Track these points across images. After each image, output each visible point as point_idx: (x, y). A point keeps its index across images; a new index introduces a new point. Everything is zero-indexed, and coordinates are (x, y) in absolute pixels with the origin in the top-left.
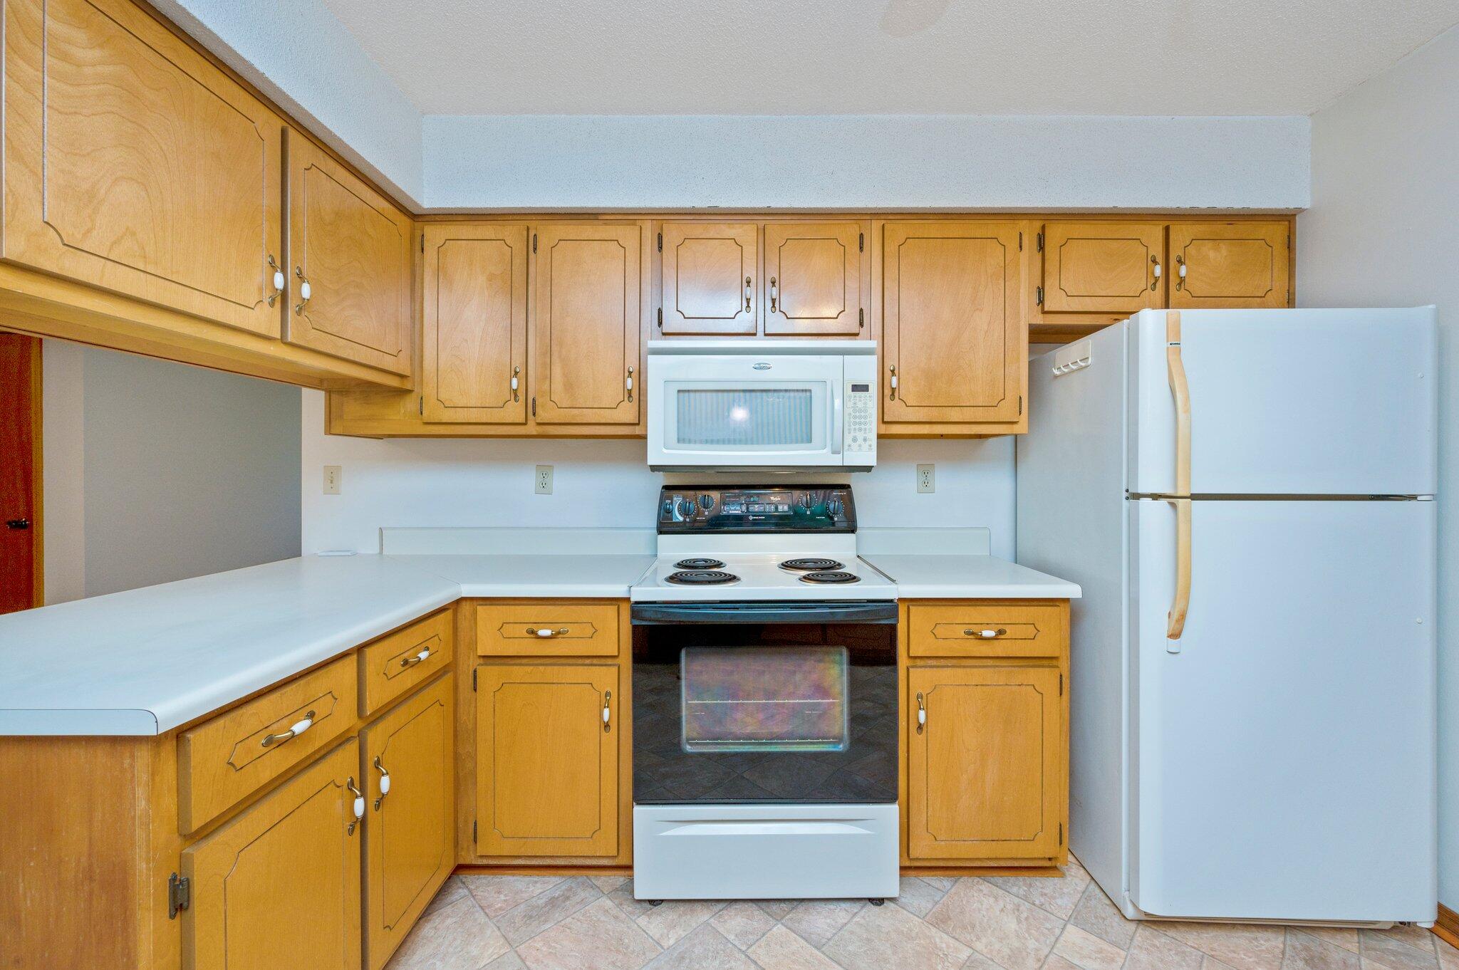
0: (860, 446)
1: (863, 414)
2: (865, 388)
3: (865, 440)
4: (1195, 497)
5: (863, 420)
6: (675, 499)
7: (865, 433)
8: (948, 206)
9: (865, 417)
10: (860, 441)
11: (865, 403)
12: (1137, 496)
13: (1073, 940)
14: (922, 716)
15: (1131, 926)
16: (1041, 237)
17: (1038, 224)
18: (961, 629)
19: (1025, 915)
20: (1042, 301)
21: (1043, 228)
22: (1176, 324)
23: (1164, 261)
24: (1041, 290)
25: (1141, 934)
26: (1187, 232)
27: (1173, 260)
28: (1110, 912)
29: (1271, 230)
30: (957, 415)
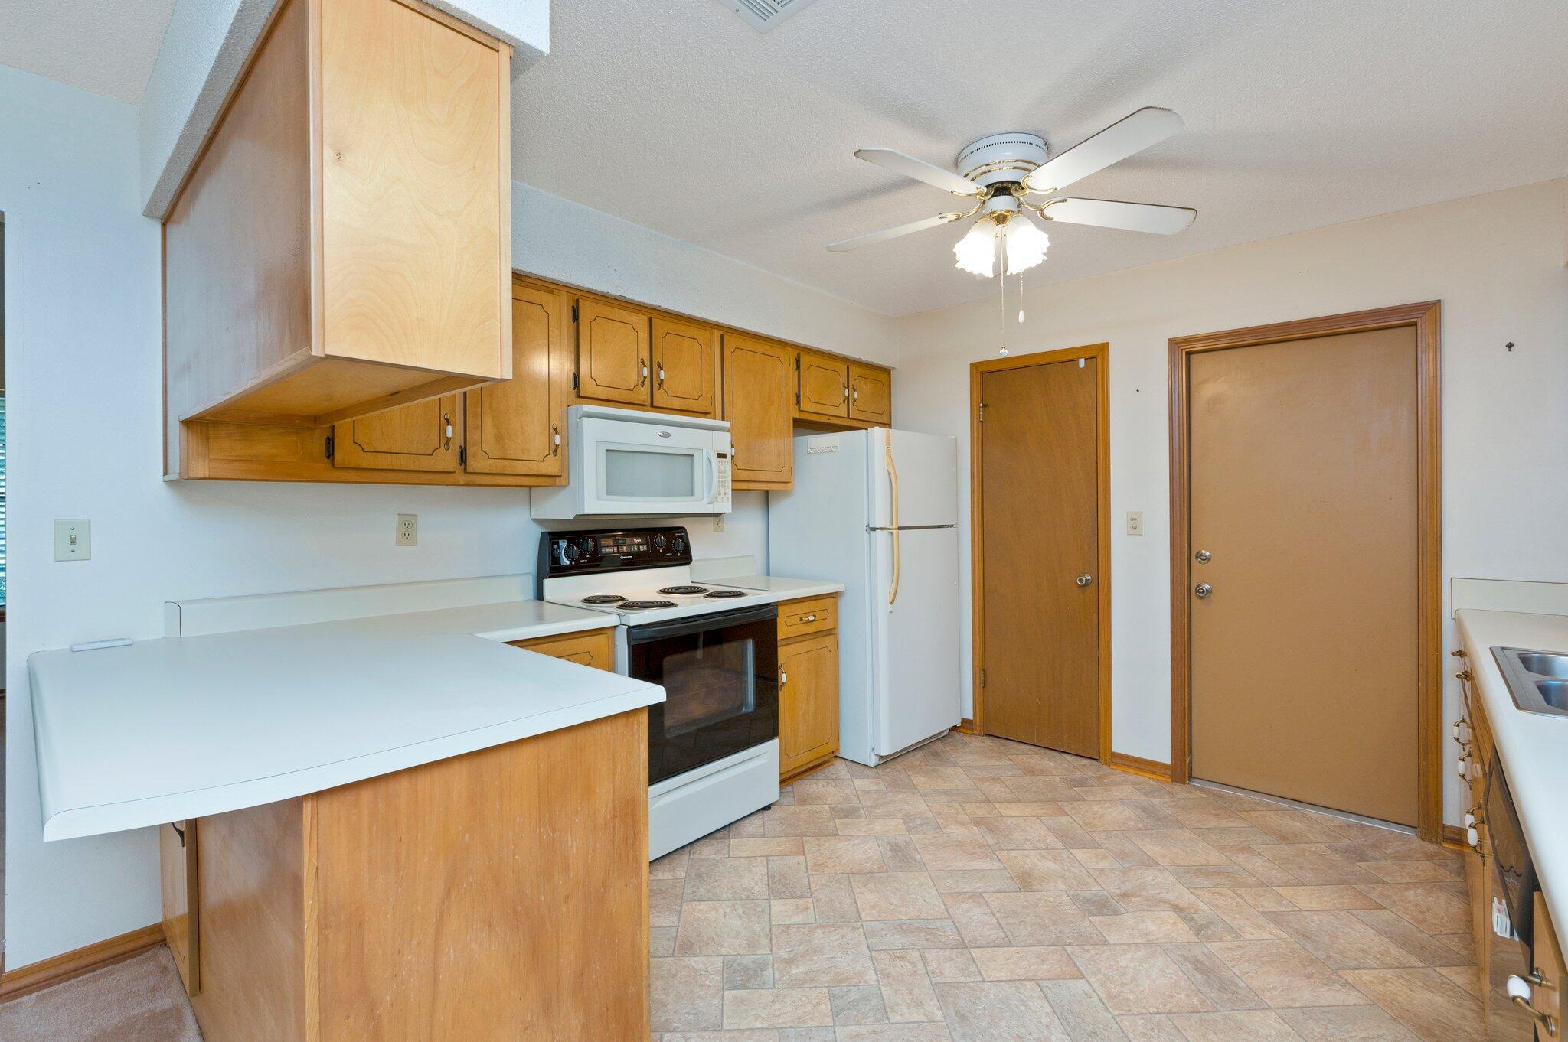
0: (723, 498)
1: (723, 475)
2: (725, 456)
3: (725, 493)
4: (900, 528)
5: (723, 479)
6: (561, 544)
7: (724, 489)
9: (725, 477)
10: (722, 495)
11: (725, 467)
12: (874, 529)
13: (861, 784)
14: (784, 678)
15: (874, 770)
16: (798, 360)
17: (796, 352)
18: (797, 618)
19: (834, 784)
20: (798, 403)
21: (799, 355)
22: (889, 437)
23: (848, 388)
24: (798, 396)
25: (880, 771)
26: (855, 371)
27: (851, 387)
28: (863, 768)
29: (883, 377)
30: (762, 476)
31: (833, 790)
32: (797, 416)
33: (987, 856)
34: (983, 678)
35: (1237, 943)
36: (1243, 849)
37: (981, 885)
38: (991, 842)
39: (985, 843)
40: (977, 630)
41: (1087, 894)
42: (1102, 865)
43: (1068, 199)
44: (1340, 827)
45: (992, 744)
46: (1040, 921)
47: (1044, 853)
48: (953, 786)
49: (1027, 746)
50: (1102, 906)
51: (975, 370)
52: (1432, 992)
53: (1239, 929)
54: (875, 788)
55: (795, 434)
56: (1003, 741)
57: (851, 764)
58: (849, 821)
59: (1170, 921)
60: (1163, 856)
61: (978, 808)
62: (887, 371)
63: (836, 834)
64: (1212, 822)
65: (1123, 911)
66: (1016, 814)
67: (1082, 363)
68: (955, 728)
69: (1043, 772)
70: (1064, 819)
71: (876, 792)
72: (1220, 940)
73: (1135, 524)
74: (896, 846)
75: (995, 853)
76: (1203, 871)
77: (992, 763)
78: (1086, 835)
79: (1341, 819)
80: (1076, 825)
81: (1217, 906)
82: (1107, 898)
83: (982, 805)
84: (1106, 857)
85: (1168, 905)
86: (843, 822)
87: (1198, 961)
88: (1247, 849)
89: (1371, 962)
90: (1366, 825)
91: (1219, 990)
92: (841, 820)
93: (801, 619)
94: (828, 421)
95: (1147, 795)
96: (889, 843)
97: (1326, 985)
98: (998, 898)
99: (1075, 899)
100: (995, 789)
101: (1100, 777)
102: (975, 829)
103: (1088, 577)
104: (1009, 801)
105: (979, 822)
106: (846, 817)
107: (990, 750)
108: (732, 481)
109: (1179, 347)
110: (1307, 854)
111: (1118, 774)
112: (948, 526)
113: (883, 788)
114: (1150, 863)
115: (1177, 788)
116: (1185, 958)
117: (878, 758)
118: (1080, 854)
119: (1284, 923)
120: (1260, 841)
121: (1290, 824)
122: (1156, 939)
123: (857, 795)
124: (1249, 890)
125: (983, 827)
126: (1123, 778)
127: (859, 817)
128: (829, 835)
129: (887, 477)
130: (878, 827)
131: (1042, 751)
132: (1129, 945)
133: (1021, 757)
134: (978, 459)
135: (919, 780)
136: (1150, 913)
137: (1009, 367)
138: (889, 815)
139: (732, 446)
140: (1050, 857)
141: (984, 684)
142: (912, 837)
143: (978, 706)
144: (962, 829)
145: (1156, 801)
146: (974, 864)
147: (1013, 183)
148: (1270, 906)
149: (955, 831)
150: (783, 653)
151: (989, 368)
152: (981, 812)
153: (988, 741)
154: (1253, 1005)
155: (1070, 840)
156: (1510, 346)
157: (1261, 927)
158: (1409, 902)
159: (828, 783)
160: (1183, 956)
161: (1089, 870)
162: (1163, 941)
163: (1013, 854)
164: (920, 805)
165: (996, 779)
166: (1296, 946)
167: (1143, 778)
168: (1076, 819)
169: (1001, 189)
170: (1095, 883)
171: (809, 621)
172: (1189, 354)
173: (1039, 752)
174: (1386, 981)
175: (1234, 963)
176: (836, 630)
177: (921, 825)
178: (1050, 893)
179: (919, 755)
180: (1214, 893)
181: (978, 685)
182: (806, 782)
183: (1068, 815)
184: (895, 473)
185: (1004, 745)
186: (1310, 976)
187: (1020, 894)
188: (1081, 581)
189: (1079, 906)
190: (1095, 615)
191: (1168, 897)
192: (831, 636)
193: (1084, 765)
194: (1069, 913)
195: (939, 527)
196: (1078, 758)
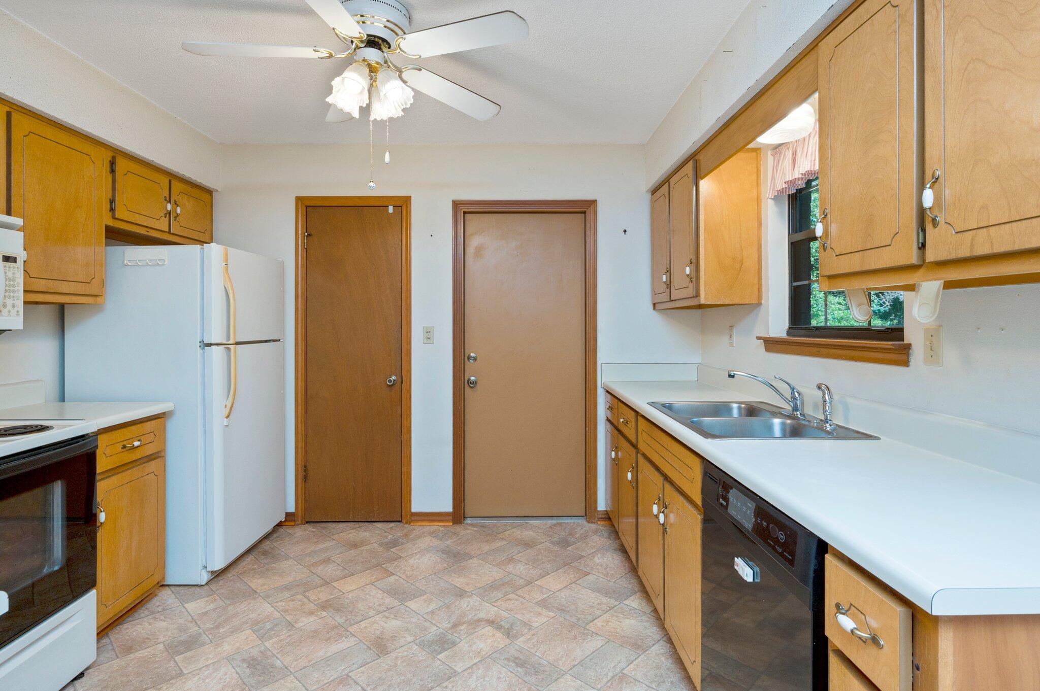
0: (9, 312)
1: (12, 283)
2: (14, 260)
3: (14, 306)
4: (237, 343)
5: (11, 288)
7: (14, 300)
8: (66, 120)
9: (14, 286)
10: (9, 307)
11: (14, 274)
12: (210, 345)
13: (194, 607)
14: (102, 517)
15: (206, 587)
16: (113, 163)
17: (111, 154)
18: (120, 446)
19: (162, 617)
20: (112, 210)
21: (114, 158)
22: (227, 254)
23: (170, 201)
24: (112, 201)
25: (213, 586)
26: (177, 186)
27: (172, 202)
28: (193, 589)
29: (205, 196)
30: (64, 287)
31: (164, 624)
32: (110, 222)
33: (341, 636)
34: (304, 474)
35: (532, 632)
36: (510, 560)
37: (346, 666)
38: (341, 621)
39: (337, 624)
40: (300, 431)
41: (429, 637)
42: (431, 608)
43: (423, 70)
44: (550, 527)
45: (314, 530)
46: (403, 678)
47: (386, 614)
48: (290, 579)
49: (343, 524)
50: (443, 643)
51: (300, 204)
52: (628, 618)
53: (529, 622)
54: (212, 606)
55: (107, 245)
56: (323, 525)
57: (178, 588)
58: (189, 654)
59: (490, 634)
60: (467, 584)
61: (319, 592)
62: (209, 192)
63: (181, 674)
64: (486, 548)
65: (458, 640)
66: (354, 587)
67: (391, 209)
68: (280, 525)
69: (363, 543)
70: (393, 578)
71: (214, 610)
72: (522, 635)
73: (429, 335)
74: (253, 660)
75: (348, 631)
76: (494, 586)
77: (321, 546)
78: (413, 587)
79: (550, 522)
80: (402, 580)
81: (511, 610)
82: (444, 634)
83: (323, 588)
84: (432, 599)
85: (483, 623)
86: (185, 658)
87: (516, 658)
88: (511, 560)
89: (598, 613)
90: (562, 522)
91: (535, 675)
92: (182, 656)
93: (124, 447)
94: (148, 234)
95: (441, 540)
96: (244, 660)
97: (584, 640)
98: (363, 672)
99: (422, 645)
100: (329, 570)
101: (406, 535)
102: (324, 614)
103: (394, 378)
104: (345, 577)
105: (324, 606)
106: (188, 649)
107: (314, 536)
108: (25, 291)
109: (459, 207)
110: (542, 552)
111: (418, 528)
112: (274, 341)
113: (221, 603)
114: (461, 594)
115: (458, 528)
116: (508, 659)
117: (210, 574)
118: (413, 605)
119: (550, 606)
120: (516, 552)
121: (529, 534)
122: (486, 654)
123: (193, 621)
124: (523, 589)
125: (331, 609)
126: (421, 531)
127: (204, 644)
128: (172, 679)
129: (224, 294)
130: (227, 647)
131: (357, 525)
132: (471, 667)
133: (341, 535)
134: (302, 281)
135: (256, 583)
136: (476, 633)
137: (331, 204)
138: (236, 630)
139: (25, 249)
140: (393, 617)
141: (306, 478)
142: (267, 644)
143: (300, 499)
144: (312, 619)
145: (448, 542)
146: (335, 648)
147: (384, 40)
148: (538, 597)
149: (307, 623)
150: (102, 488)
151: (312, 204)
152: (324, 595)
153: (309, 527)
154: (555, 676)
155: (401, 594)
156: (625, 231)
157: (540, 614)
158: (598, 565)
159: (155, 619)
160: (506, 658)
161: (425, 616)
162: (491, 653)
163: (363, 624)
164: (266, 609)
165: (327, 561)
166: (561, 619)
167: (435, 526)
168: (400, 576)
169: (373, 42)
170: (432, 625)
171: (134, 448)
172: (465, 213)
173: (355, 526)
174: (608, 622)
175: (535, 649)
176: (162, 454)
177: (272, 629)
178: (402, 649)
179: (250, 558)
180: (506, 601)
181: (300, 481)
182: (126, 626)
183: (394, 574)
184: (233, 290)
185: (324, 528)
186: (575, 638)
187: (379, 660)
188: (390, 381)
189: (427, 650)
190: (399, 408)
191: (482, 615)
192: (158, 460)
193: (391, 528)
194: (423, 660)
195: (266, 341)
196: (385, 523)
